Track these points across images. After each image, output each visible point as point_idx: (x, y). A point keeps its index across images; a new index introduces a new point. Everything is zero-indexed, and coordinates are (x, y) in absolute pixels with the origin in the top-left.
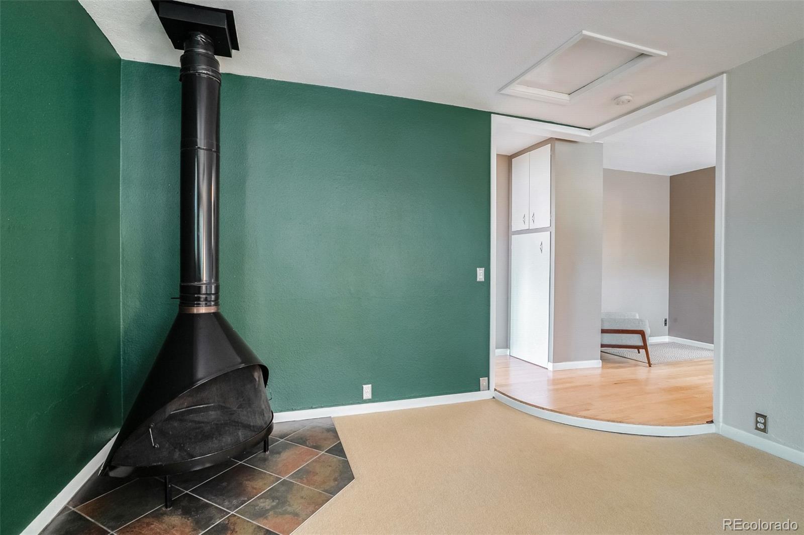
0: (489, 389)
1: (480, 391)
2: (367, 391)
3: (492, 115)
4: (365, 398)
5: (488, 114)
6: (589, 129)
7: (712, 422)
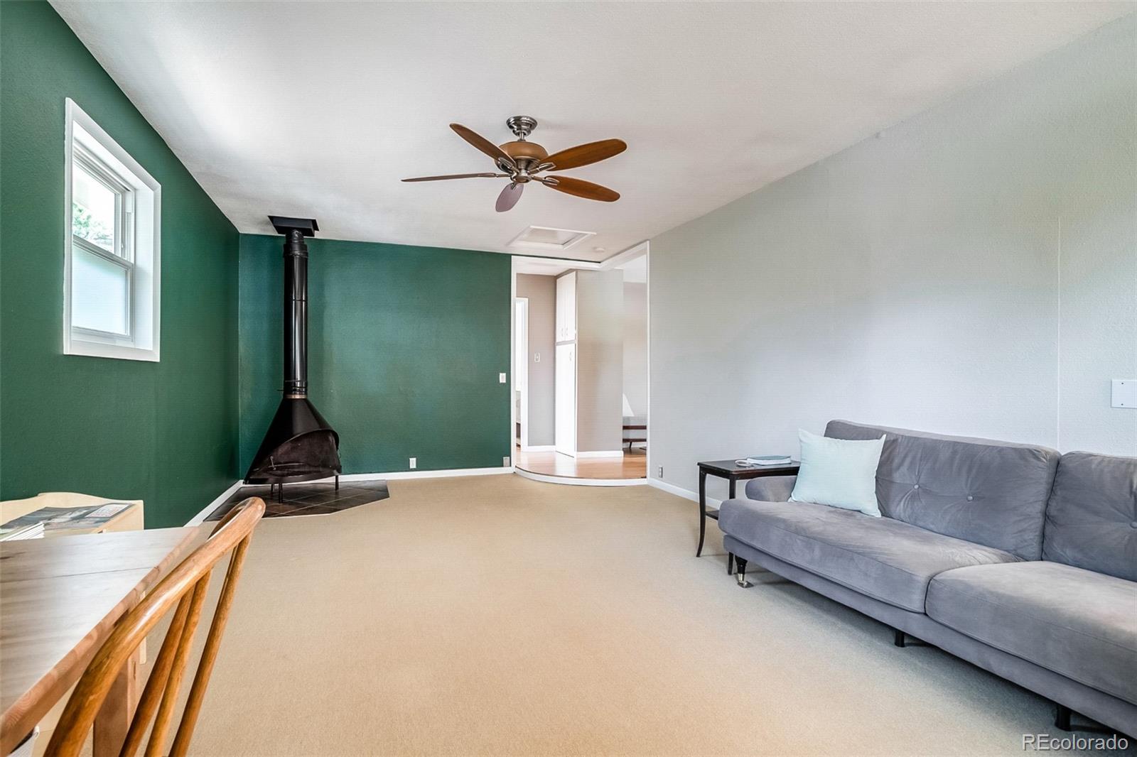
0: (510, 466)
1: (502, 466)
2: (413, 462)
3: (512, 256)
4: (411, 467)
5: (510, 256)
6: (599, 262)
7: (645, 477)
